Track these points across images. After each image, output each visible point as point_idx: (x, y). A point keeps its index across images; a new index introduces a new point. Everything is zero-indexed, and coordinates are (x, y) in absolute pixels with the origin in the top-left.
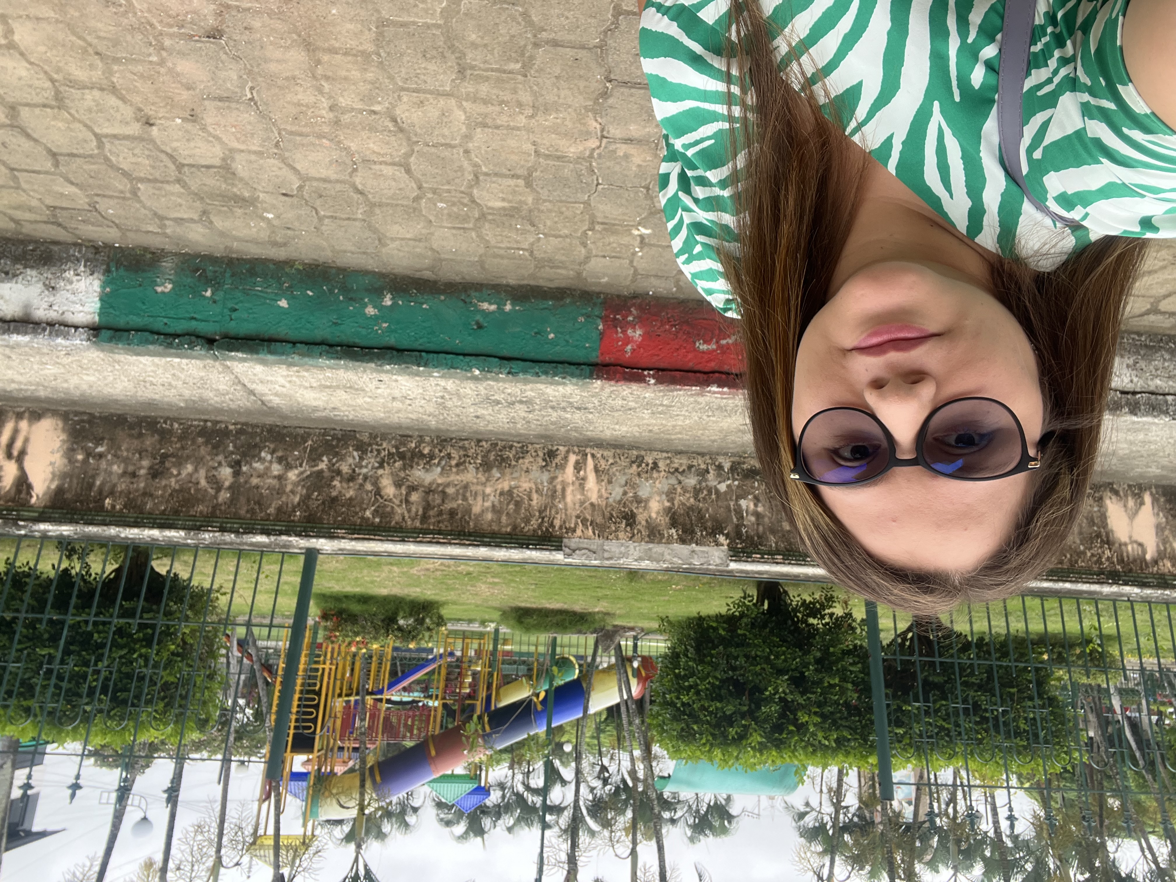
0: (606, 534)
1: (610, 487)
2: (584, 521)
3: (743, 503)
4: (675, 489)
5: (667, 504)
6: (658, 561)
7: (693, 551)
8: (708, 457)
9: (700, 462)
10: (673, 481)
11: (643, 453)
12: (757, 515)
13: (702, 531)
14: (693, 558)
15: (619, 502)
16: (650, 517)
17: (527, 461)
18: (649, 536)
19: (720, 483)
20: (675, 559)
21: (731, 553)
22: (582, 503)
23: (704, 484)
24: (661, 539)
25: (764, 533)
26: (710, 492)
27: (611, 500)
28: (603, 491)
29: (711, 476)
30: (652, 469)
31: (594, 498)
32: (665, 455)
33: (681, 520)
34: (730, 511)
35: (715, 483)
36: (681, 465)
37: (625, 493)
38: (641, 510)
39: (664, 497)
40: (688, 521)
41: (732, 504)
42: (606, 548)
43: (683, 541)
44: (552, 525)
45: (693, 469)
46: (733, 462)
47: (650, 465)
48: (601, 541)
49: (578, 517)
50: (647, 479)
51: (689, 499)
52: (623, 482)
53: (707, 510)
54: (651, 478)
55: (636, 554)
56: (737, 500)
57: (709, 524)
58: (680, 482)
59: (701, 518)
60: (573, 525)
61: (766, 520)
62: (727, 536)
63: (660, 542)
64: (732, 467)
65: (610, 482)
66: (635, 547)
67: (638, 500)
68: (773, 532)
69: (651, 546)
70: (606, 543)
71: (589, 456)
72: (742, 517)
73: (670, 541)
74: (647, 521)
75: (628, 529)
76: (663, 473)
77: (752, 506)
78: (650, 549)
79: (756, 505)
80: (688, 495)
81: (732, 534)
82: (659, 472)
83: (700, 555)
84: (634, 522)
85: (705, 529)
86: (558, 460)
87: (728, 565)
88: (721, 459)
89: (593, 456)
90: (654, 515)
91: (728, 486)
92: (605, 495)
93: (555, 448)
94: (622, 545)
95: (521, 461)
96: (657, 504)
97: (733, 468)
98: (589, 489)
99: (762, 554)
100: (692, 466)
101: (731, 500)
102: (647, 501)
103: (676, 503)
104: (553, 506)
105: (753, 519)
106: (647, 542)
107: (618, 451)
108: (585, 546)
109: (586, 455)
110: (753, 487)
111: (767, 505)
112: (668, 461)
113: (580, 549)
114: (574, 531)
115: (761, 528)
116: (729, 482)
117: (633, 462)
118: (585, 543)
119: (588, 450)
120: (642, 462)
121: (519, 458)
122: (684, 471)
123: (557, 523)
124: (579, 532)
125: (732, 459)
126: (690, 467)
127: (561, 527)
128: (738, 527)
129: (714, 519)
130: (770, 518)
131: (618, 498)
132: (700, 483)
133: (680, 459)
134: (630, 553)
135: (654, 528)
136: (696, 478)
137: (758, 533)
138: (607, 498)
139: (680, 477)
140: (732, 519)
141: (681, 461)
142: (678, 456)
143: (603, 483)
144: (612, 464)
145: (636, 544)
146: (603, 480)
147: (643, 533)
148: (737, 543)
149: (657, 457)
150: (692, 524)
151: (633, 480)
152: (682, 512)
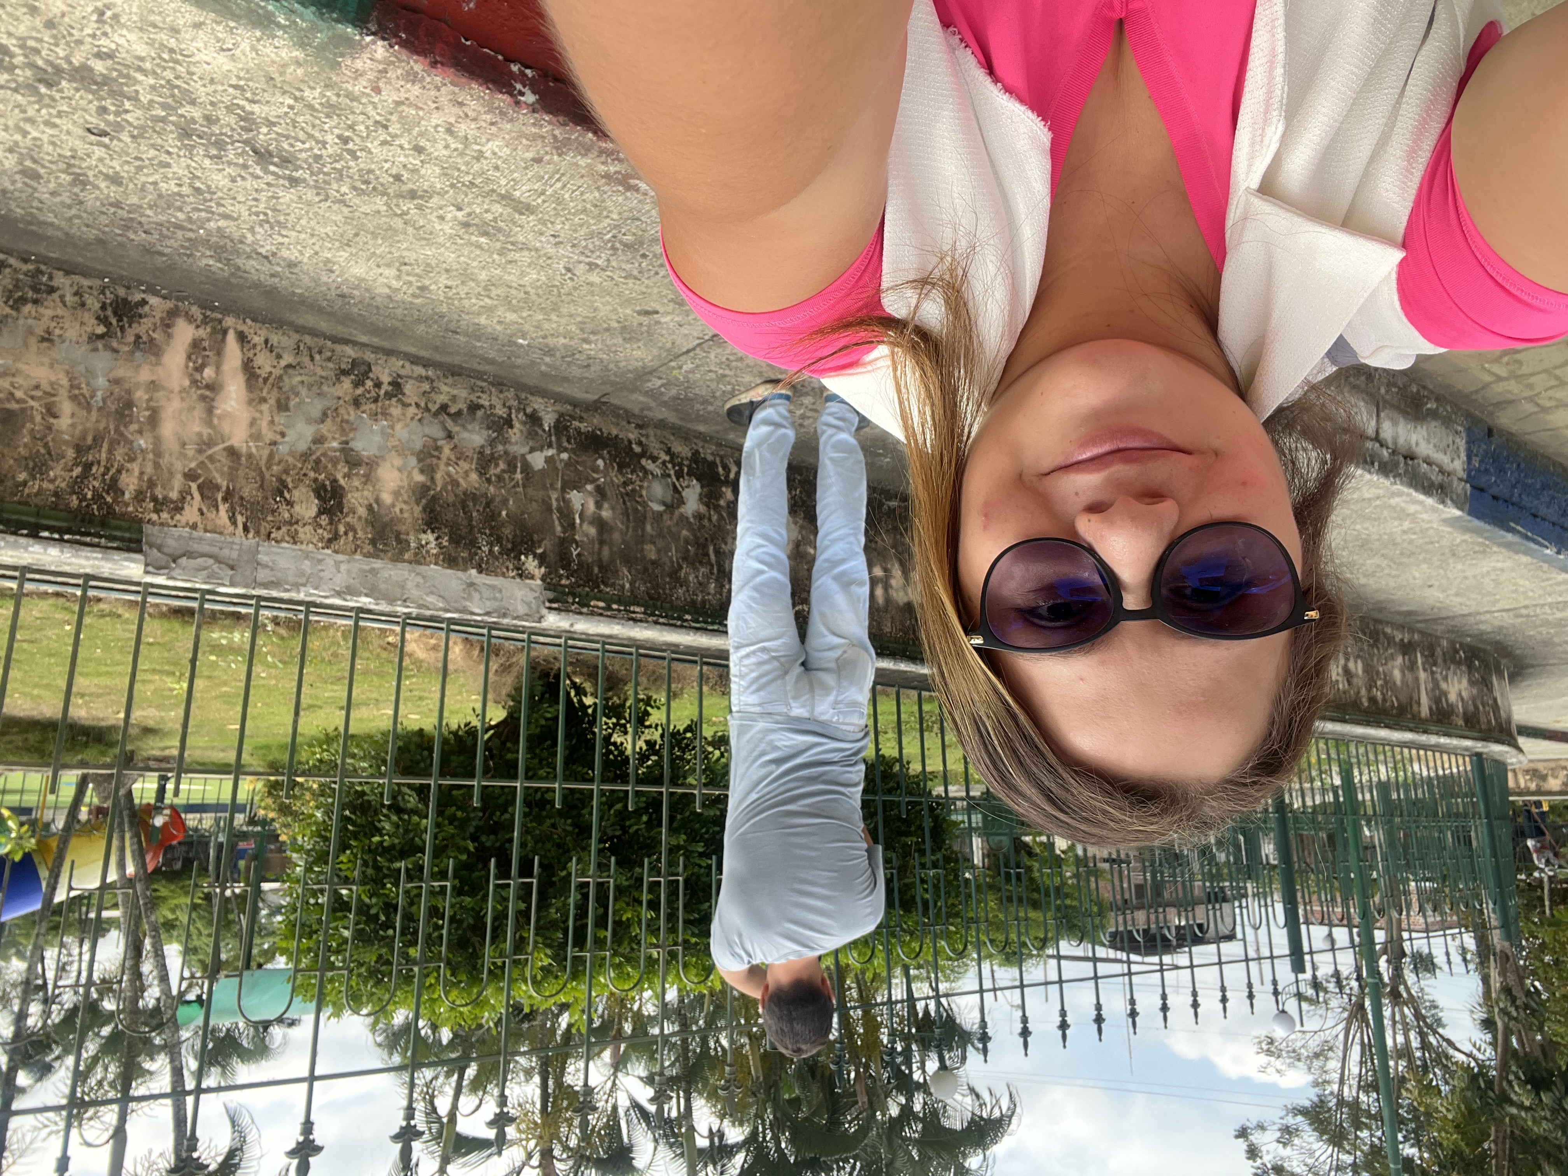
0: (265, 527)
1: (281, 419)
2: (208, 489)
3: (576, 498)
4: (438, 448)
5: (420, 478)
6: (391, 601)
7: (471, 585)
8: (511, 394)
9: (495, 401)
10: (435, 430)
11: (369, 356)
12: (601, 525)
13: (491, 545)
14: (470, 598)
15: (305, 456)
16: (377, 501)
17: (49, 313)
18: (373, 542)
19: (532, 450)
20: (431, 599)
21: (550, 595)
22: (204, 445)
23: (500, 448)
24: (402, 552)
25: (612, 561)
26: (511, 467)
27: (283, 449)
28: (264, 424)
29: (516, 433)
30: (389, 396)
31: (238, 438)
32: (420, 370)
33: (448, 516)
34: (549, 509)
35: (525, 450)
36: (454, 398)
37: (319, 440)
38: (356, 483)
39: (413, 461)
40: (462, 520)
41: (554, 496)
42: (263, 558)
43: (451, 562)
44: (113, 486)
45: (480, 413)
47: (385, 387)
48: (251, 540)
49: (190, 476)
50: (374, 416)
51: (467, 474)
52: (316, 413)
53: (505, 502)
54: (385, 414)
55: (340, 580)
56: (563, 490)
57: (507, 531)
58: (450, 436)
59: (491, 517)
60: (174, 495)
61: (616, 536)
62: (542, 560)
63: (397, 558)
64: (558, 421)
65: (282, 406)
66: (337, 564)
67: (351, 459)
68: (628, 561)
69: (377, 564)
70: (264, 547)
71: (231, 337)
72: (573, 526)
73: (419, 558)
74: (370, 508)
75: (324, 520)
76: (412, 410)
77: (591, 506)
78: (373, 571)
79: (599, 505)
80: (464, 465)
81: (552, 558)
82: (406, 405)
83: (486, 593)
84: (340, 506)
85: (499, 540)
86: (142, 328)
87: (541, 619)
88: (537, 404)
89: (242, 337)
90: (387, 498)
91: (549, 460)
92: (269, 435)
93: (138, 297)
94: (307, 556)
95: (28, 308)
96: (396, 474)
97: (560, 427)
98: (226, 415)
99: (609, 602)
100: (479, 407)
101: (553, 488)
102: (372, 464)
103: (438, 476)
104: (120, 439)
105: (592, 531)
106: (367, 555)
107: (308, 339)
108: (207, 549)
109: (225, 332)
110: (596, 470)
111: (620, 507)
112: (426, 386)
113: (190, 555)
114: (179, 509)
115: (606, 551)
116: (550, 452)
117: (344, 372)
118: (206, 541)
119: (229, 321)
120: (366, 375)
121: (23, 300)
122: (459, 413)
123: (130, 483)
124: (190, 514)
125: (558, 407)
126: (474, 407)
127: (139, 497)
128: (564, 544)
129: (517, 521)
130: (623, 534)
131: (302, 446)
132: (492, 443)
133: (453, 386)
134: (326, 575)
135: (385, 526)
136: (485, 433)
137: (600, 560)
138: (274, 443)
139: (450, 424)
140: (553, 527)
141: (455, 392)
142: (450, 381)
143: (265, 407)
144: (289, 366)
145: (340, 557)
146: (264, 400)
147: (360, 534)
148: (561, 577)
149: (402, 372)
150: (472, 528)
151: (342, 411)
152: (451, 499)
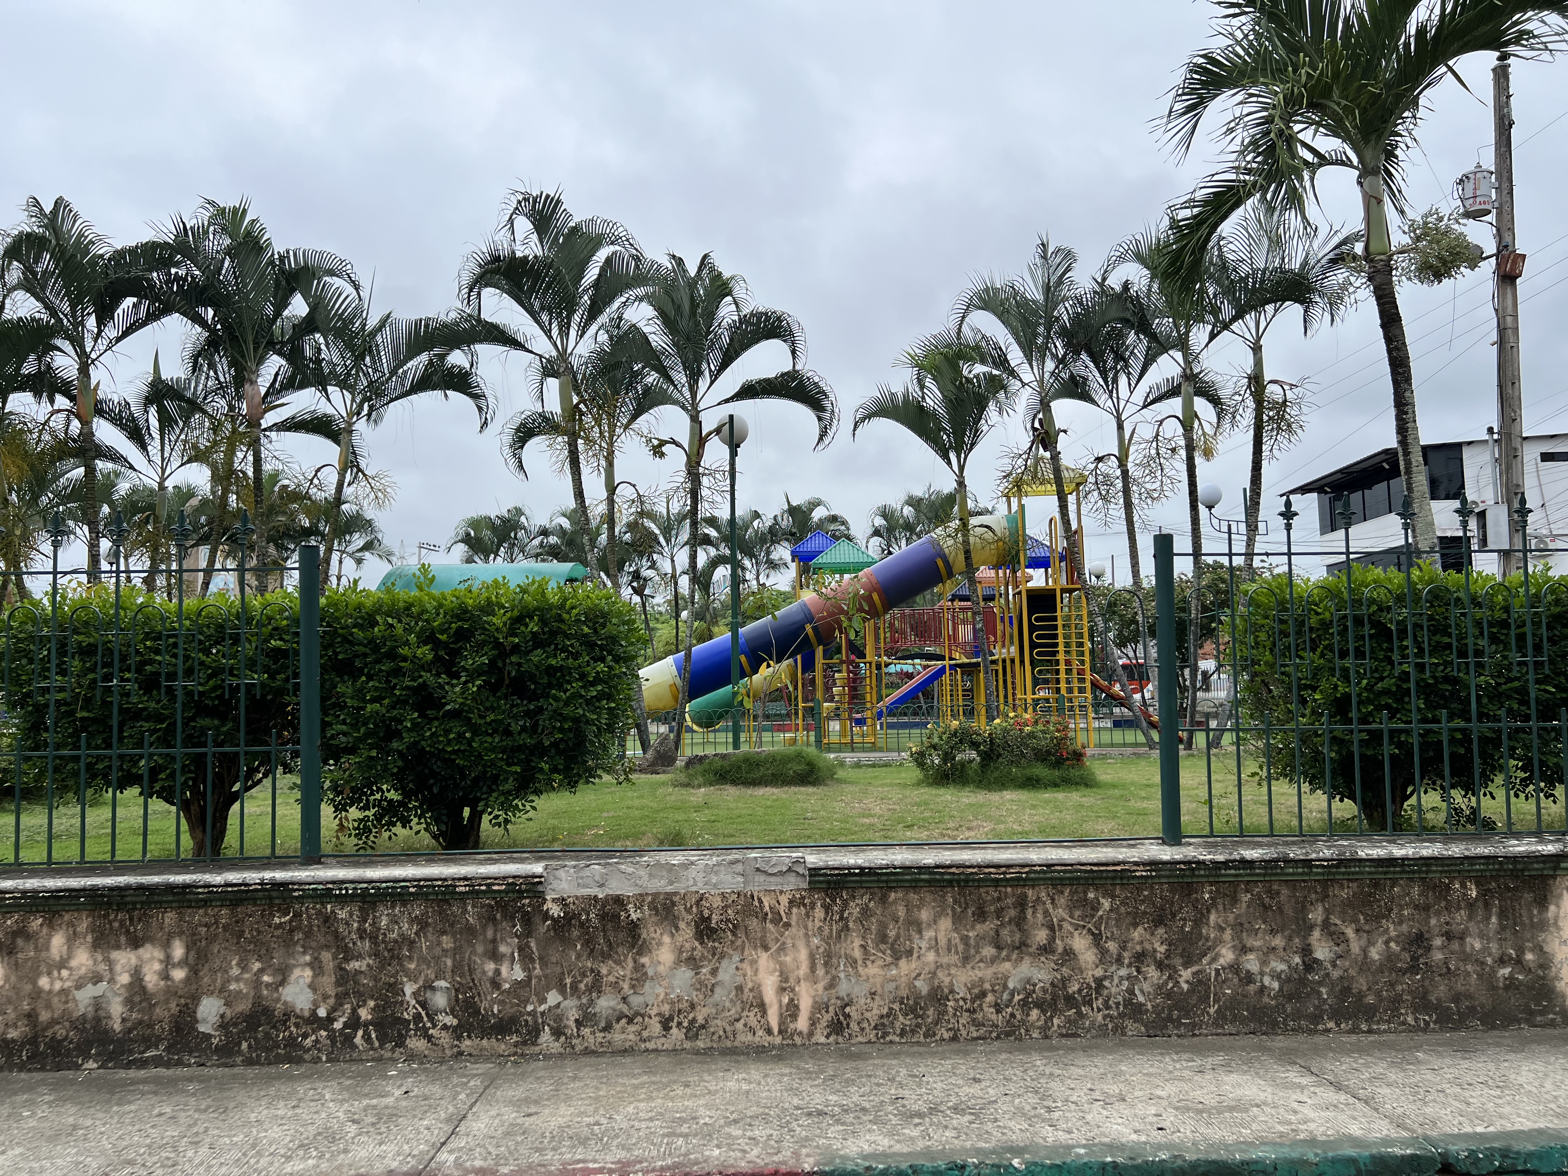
0: (742, 901)
1: (739, 980)
2: (777, 919)
3: (519, 974)
4: (633, 987)
5: (644, 960)
6: (658, 864)
7: (602, 885)
8: (578, 1048)
9: (591, 1040)
10: (636, 1001)
11: (687, 1045)
12: (495, 956)
13: (588, 920)
14: (602, 875)
15: (722, 956)
16: (673, 935)
17: (875, 1012)
18: (674, 904)
19: (558, 1005)
20: (630, 870)
21: (540, 888)
22: (782, 949)
23: (584, 1001)
24: (653, 901)
25: (484, 927)
26: (574, 987)
27: (736, 958)
28: (749, 973)
29: (573, 1015)
30: (671, 1018)
31: (764, 960)
32: (651, 1045)
33: (622, 935)
34: (541, 959)
35: (564, 1004)
36: (623, 1031)
37: (714, 972)
38: (688, 946)
39: (650, 972)
40: (611, 935)
41: (538, 971)
42: (741, 879)
43: (618, 901)
44: (827, 908)
45: (602, 1024)
46: (535, 1044)
47: (674, 1024)
48: (748, 890)
49: (787, 925)
50: (680, 999)
51: (610, 973)
52: (718, 990)
53: (578, 957)
54: (672, 1003)
55: (692, 872)
56: (529, 978)
57: (576, 933)
58: (624, 999)
59: (590, 943)
60: (795, 910)
61: (480, 949)
62: (546, 916)
63: (656, 895)
64: (537, 1036)
65: (739, 989)
66: (695, 884)
67: (693, 962)
68: (470, 931)
69: (669, 889)
70: (740, 887)
71: (776, 1030)
72: (521, 950)
73: (641, 898)
74: (677, 928)
75: (706, 913)
76: (653, 1013)
77: (504, 970)
78: (671, 883)
79: (498, 972)
80: (611, 979)
81: (537, 919)
82: (659, 1014)
83: (590, 881)
84: (697, 926)
85: (582, 925)
86: (827, 1017)
87: (546, 868)
88: (556, 1047)
89: (769, 1032)
90: (666, 939)
91: (543, 1000)
92: (746, 966)
93: (831, 1039)
94: (715, 886)
95: (885, 1011)
96: (662, 958)
97: (535, 1032)
98: (771, 973)
99: (489, 891)
100: (604, 1030)
101: (539, 978)
102: (678, 962)
103: (630, 964)
104: (827, 940)
105: (503, 949)
106: (676, 894)
107: (729, 1044)
108: (773, 879)
109: (780, 1032)
110: (502, 1003)
111: (477, 975)
112: (645, 1034)
113: (781, 873)
114: (791, 902)
116: (543, 1008)
117: (703, 1027)
118: (774, 883)
119: (778, 1040)
120: (688, 1029)
121: (888, 1015)
122: (618, 1020)
123: (819, 912)
124: (784, 900)
125: (537, 1049)
126: (608, 1028)
127: (813, 906)
128: (528, 932)
129: (568, 943)
130: (473, 952)
131: (725, 963)
132: (591, 1002)
133: (626, 1040)
134: (702, 875)
135: (666, 918)
136: (597, 1010)
137: (495, 925)
138: (742, 961)
139: (625, 1009)
140: (537, 944)
141: (623, 1036)
142: (627, 1045)
143: (750, 985)
144: (738, 1020)
145: (694, 889)
146: (751, 990)
147: (682, 908)
148: (530, 905)
149: (663, 1040)
150: (604, 930)
151: (701, 997)
152: (620, 950)
